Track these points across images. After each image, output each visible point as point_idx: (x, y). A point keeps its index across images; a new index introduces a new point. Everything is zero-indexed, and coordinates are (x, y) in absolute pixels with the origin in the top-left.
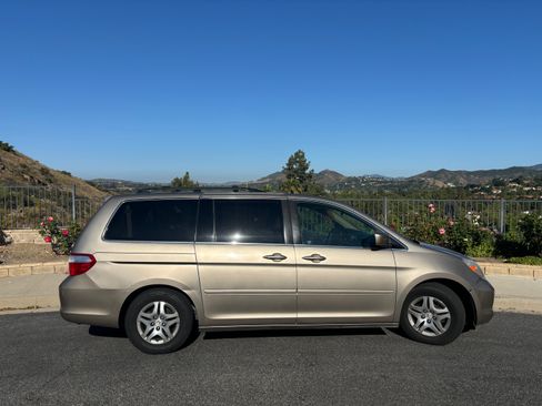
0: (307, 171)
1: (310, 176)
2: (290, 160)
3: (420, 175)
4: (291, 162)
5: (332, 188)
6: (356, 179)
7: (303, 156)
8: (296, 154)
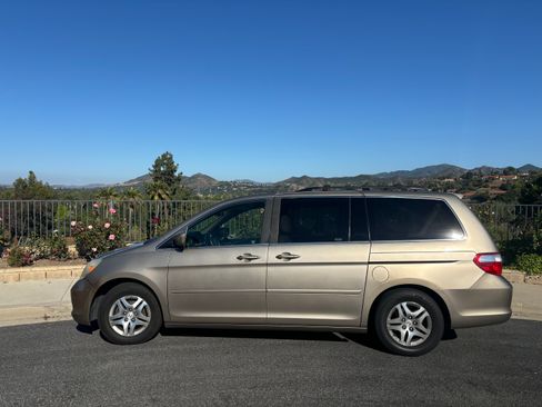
0: (176, 174)
1: (179, 179)
2: (157, 161)
3: (286, 181)
4: (158, 163)
5: (205, 192)
6: (227, 184)
7: (171, 158)
8: (164, 156)
